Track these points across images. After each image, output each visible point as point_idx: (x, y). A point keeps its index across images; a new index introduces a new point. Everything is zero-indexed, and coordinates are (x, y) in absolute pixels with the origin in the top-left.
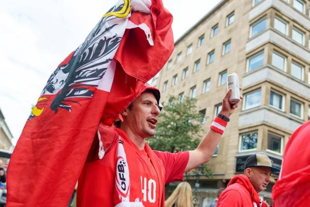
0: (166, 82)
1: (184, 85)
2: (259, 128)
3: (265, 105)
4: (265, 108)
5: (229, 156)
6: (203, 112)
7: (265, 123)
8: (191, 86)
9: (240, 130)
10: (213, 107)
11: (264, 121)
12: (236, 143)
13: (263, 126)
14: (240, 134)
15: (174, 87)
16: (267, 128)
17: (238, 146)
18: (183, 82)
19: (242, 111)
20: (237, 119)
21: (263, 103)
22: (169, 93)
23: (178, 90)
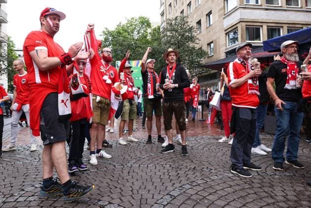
0: (170, 5)
1: (183, 4)
2: (238, 25)
3: (240, 5)
4: (240, 7)
5: (221, 53)
6: (199, 23)
7: (242, 20)
8: (188, 3)
9: (225, 30)
10: (205, 16)
11: (241, 19)
12: (224, 42)
13: (241, 23)
14: (226, 34)
15: (176, 8)
16: (244, 24)
17: (226, 43)
19: (225, 15)
20: (223, 22)
21: (239, 3)
22: (174, 13)
23: (179, 9)
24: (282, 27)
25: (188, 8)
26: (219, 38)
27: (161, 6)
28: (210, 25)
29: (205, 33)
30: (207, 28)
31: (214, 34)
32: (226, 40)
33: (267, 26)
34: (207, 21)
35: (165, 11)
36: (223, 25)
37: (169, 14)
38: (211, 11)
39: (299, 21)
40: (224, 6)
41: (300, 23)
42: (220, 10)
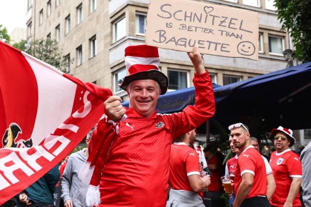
0: (41, 12)
1: (59, 15)
3: (130, 35)
4: (129, 39)
6: (79, 49)
8: (66, 16)
9: (112, 68)
10: (88, 41)
14: (113, 73)
15: (50, 18)
17: (112, 87)
18: (58, 10)
19: (112, 45)
20: (109, 55)
21: (128, 33)
22: (46, 26)
23: (54, 21)
24: (189, 71)
25: (66, 23)
26: (103, 77)
27: (29, 10)
28: (94, 56)
29: (87, 67)
30: (89, 59)
31: (97, 71)
32: (112, 82)
33: (168, 68)
34: (90, 49)
35: (33, 20)
36: (108, 60)
37: (40, 25)
38: (95, 36)
39: (213, 65)
40: (111, 33)
41: (213, 67)
42: (106, 37)
